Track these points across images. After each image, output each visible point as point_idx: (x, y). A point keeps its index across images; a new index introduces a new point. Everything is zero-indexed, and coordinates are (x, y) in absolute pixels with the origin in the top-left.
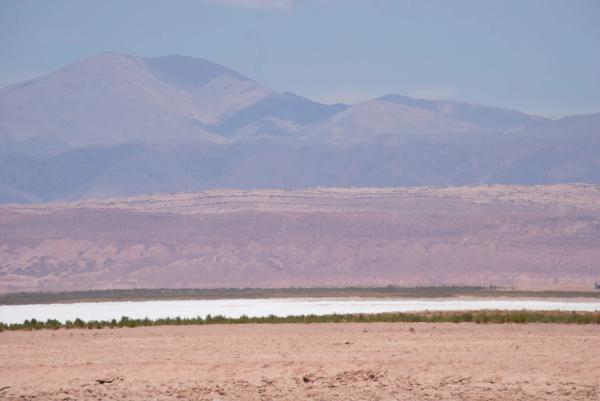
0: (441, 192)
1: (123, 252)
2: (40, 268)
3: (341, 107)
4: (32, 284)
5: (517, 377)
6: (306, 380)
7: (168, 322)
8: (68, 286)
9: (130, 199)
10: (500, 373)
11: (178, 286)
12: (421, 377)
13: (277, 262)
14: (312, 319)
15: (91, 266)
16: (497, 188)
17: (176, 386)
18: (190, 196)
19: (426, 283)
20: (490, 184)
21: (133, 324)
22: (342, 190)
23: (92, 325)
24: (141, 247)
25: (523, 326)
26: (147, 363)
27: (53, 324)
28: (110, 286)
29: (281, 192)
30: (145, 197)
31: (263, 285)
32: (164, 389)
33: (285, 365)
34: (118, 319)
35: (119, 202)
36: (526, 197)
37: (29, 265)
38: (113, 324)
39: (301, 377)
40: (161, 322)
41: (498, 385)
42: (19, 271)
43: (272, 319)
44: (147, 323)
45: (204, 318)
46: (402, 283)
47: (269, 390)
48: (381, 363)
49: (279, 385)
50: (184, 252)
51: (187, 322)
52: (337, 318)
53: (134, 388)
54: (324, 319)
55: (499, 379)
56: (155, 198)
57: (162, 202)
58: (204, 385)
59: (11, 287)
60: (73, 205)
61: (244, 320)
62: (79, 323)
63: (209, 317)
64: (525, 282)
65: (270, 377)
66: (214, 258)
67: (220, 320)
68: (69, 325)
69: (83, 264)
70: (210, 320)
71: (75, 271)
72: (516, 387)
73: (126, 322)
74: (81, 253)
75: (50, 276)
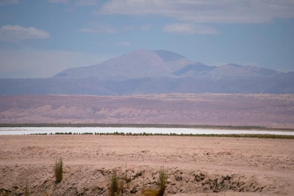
0: (247, 95)
1: (144, 112)
2: (118, 116)
3: (215, 67)
4: (115, 121)
5: (277, 155)
6: (207, 154)
7: (158, 135)
8: (127, 122)
9: (146, 95)
10: (271, 154)
11: (161, 123)
12: (245, 154)
13: (192, 117)
14: (204, 135)
15: (134, 116)
16: (266, 95)
17: (166, 154)
18: (165, 95)
19: (242, 125)
20: (264, 93)
21: (147, 135)
22: (214, 94)
23: (135, 135)
24: (149, 111)
25: (275, 140)
26: (157, 147)
27: (122, 134)
28: (139, 123)
29: (194, 94)
30: (150, 95)
31: (188, 124)
32: (162, 155)
33: (201, 149)
34: (143, 133)
35: (143, 96)
36: (276, 98)
37: (115, 115)
38: (141, 134)
39: (206, 153)
40: (156, 134)
41: (271, 158)
42: (112, 117)
43: (191, 135)
44: (151, 134)
45: (169, 134)
46: (233, 124)
47: (196, 157)
48: (232, 150)
49: (199, 155)
50: (163, 112)
51: (164, 135)
52: (213, 135)
53: (153, 154)
54: (208, 136)
55: (271, 156)
56: (154, 95)
57: (156, 96)
58: (175, 154)
59: (109, 122)
60: (128, 97)
61: (182, 135)
62: (130, 134)
63: (171, 134)
64: (275, 125)
65: (196, 153)
66: (172, 115)
67: (174, 135)
68: (127, 134)
69: (131, 115)
70: (171, 135)
71: (129, 117)
72: (277, 158)
73: (145, 134)
74: (130, 112)
75: (121, 119)
